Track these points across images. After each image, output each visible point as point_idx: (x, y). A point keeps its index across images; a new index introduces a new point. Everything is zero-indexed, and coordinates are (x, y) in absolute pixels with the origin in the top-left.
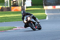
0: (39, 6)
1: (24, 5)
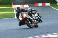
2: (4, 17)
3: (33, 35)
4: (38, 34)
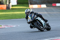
1: (9, 3)
2: (21, 17)
3: (50, 37)
4: (55, 36)
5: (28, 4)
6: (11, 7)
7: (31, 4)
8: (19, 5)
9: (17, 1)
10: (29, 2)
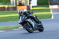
0: (44, 5)
5: (48, 5)
6: (31, 8)
7: (51, 4)
8: (39, 6)
9: (37, 2)
10: (49, 3)
